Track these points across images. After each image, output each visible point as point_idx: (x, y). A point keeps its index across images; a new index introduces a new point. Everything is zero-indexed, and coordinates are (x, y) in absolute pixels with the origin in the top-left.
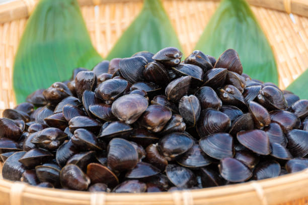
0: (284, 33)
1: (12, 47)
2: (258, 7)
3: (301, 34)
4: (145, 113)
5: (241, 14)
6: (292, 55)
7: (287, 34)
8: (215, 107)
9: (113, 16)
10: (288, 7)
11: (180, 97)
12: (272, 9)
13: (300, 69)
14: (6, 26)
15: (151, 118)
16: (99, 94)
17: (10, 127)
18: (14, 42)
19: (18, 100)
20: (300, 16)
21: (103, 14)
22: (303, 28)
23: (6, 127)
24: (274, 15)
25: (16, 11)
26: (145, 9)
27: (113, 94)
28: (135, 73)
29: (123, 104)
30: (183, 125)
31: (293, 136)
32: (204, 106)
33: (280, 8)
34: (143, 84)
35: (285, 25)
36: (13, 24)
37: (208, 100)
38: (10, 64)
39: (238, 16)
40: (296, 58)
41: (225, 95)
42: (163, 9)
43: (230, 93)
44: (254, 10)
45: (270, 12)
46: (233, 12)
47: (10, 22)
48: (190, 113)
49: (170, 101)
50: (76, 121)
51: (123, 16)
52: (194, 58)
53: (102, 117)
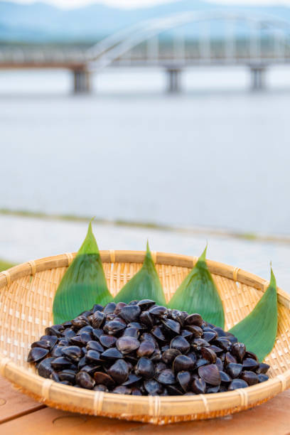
0: (231, 293)
1: (55, 284)
2: (216, 274)
3: (242, 294)
5: (204, 278)
6: (235, 309)
7: (233, 294)
9: (122, 271)
10: (235, 277)
12: (225, 277)
13: (239, 318)
14: (53, 271)
18: (57, 282)
19: (55, 321)
20: (242, 283)
21: (116, 269)
22: (244, 292)
24: (226, 281)
25: (60, 262)
26: (143, 268)
33: (230, 277)
34: (137, 323)
35: (232, 288)
36: (58, 270)
38: (52, 296)
39: (202, 279)
40: (237, 311)
42: (155, 270)
44: (213, 276)
45: (224, 279)
46: (199, 276)
47: (56, 268)
50: (90, 343)
51: (129, 271)
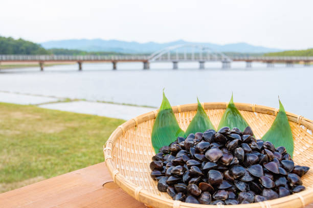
0: (252, 119)
1: (150, 130)
2: (241, 110)
3: (260, 119)
4: (222, 157)
6: (257, 127)
7: (254, 119)
8: (250, 152)
9: (186, 116)
11: (235, 149)
12: (246, 110)
14: (147, 122)
15: (224, 159)
16: (197, 148)
17: (158, 165)
18: (151, 128)
19: (156, 152)
20: (259, 113)
21: (182, 116)
22: (260, 118)
23: (156, 165)
24: (248, 113)
25: (151, 116)
26: (198, 113)
27: (204, 148)
28: (210, 138)
29: (212, 153)
30: (238, 161)
31: (283, 163)
32: (245, 152)
33: (250, 110)
34: (215, 143)
35: (252, 116)
36: (150, 121)
37: (246, 149)
38: (150, 136)
39: (233, 114)
40: (259, 129)
41: (252, 146)
42: (205, 113)
43: (254, 145)
44: (239, 111)
45: (246, 112)
46: (231, 112)
47: (148, 120)
48: (241, 156)
49: (230, 150)
50: (190, 162)
51: (189, 116)
52: (234, 131)
53: (201, 159)
